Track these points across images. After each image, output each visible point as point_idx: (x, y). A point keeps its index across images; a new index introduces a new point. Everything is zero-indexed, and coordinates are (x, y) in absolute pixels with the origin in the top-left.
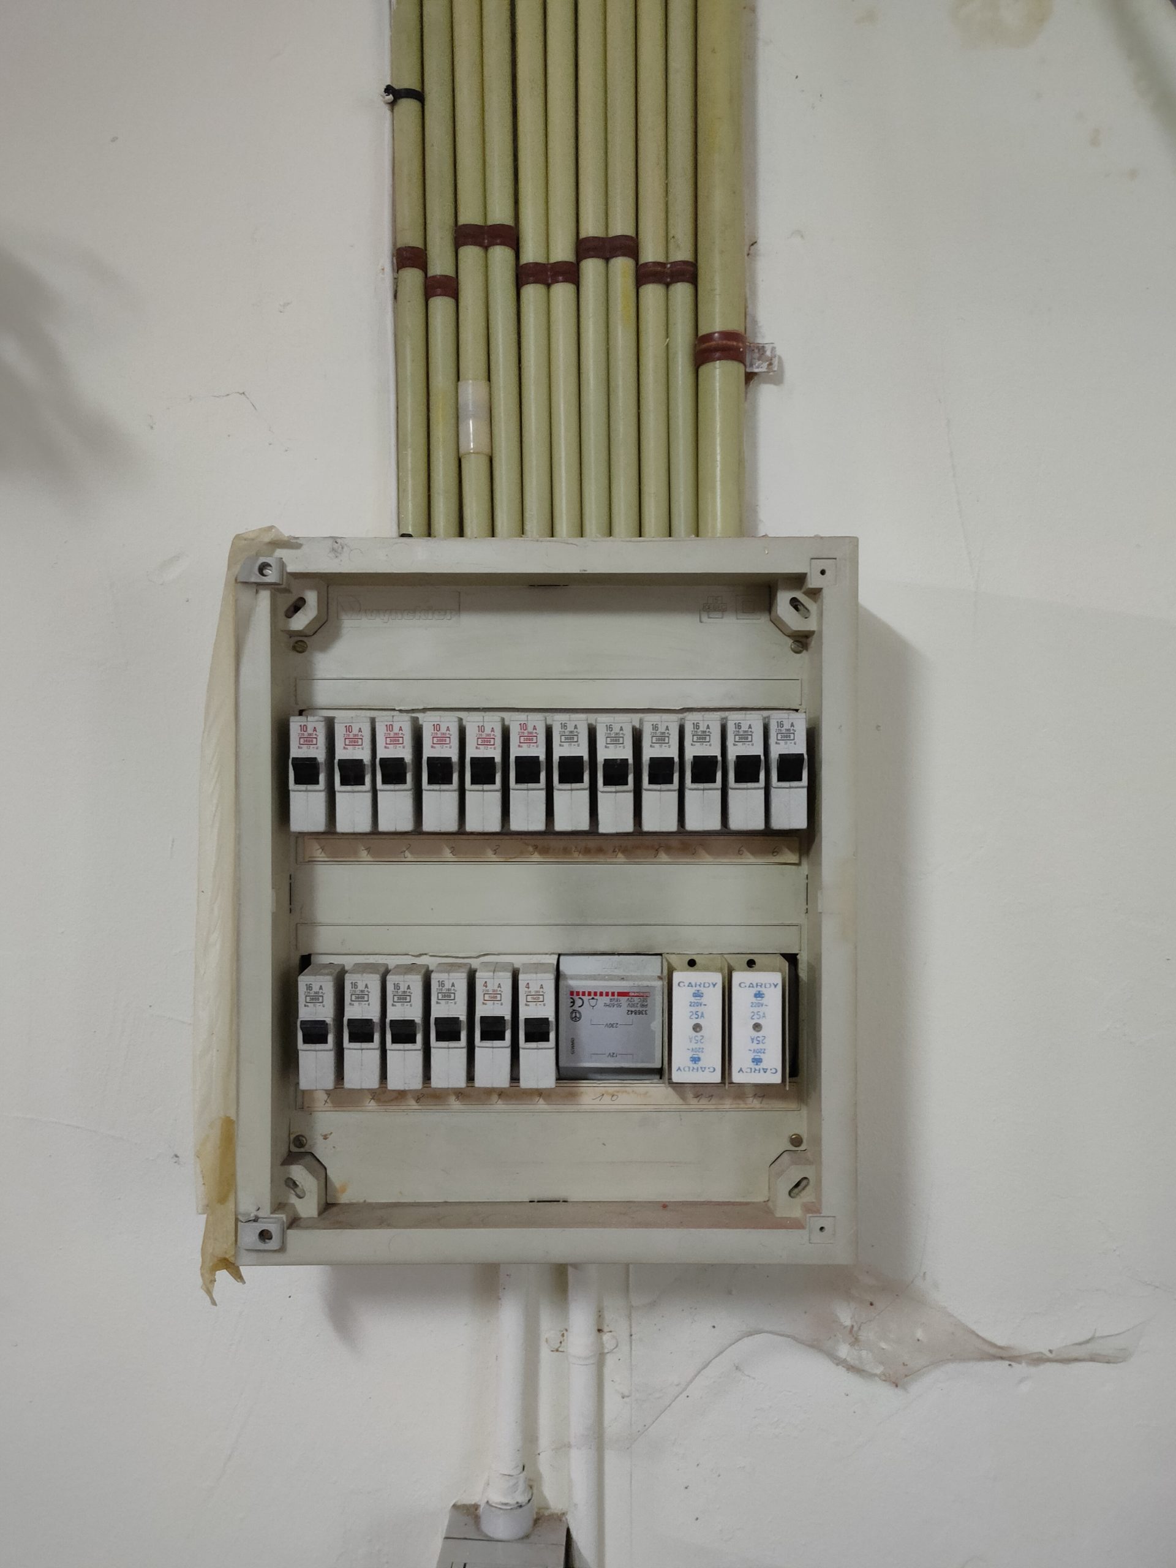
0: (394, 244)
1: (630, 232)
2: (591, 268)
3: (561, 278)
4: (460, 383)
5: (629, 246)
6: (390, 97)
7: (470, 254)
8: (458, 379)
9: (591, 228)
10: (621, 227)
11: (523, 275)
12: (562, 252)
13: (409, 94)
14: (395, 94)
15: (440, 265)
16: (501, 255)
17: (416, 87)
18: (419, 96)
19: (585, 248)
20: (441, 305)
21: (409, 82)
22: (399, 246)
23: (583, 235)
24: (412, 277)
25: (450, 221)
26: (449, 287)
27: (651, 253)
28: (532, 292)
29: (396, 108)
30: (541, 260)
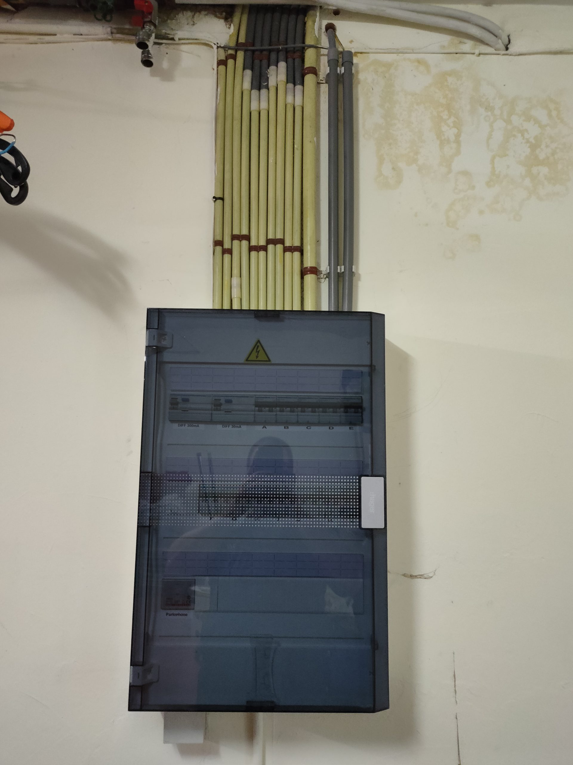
0: (214, 239)
1: (282, 238)
2: (270, 247)
3: (262, 250)
4: (232, 278)
5: (282, 241)
6: (214, 199)
7: (236, 242)
8: (231, 277)
9: (270, 237)
10: (279, 236)
11: (251, 249)
12: (262, 243)
13: (220, 198)
14: (216, 199)
15: (227, 245)
16: (245, 243)
17: (222, 196)
18: (222, 199)
19: (269, 241)
20: (227, 257)
21: (219, 195)
22: (216, 239)
23: (268, 238)
24: (219, 249)
25: (231, 233)
26: (230, 251)
27: (288, 244)
28: (253, 254)
29: (216, 202)
30: (256, 244)
